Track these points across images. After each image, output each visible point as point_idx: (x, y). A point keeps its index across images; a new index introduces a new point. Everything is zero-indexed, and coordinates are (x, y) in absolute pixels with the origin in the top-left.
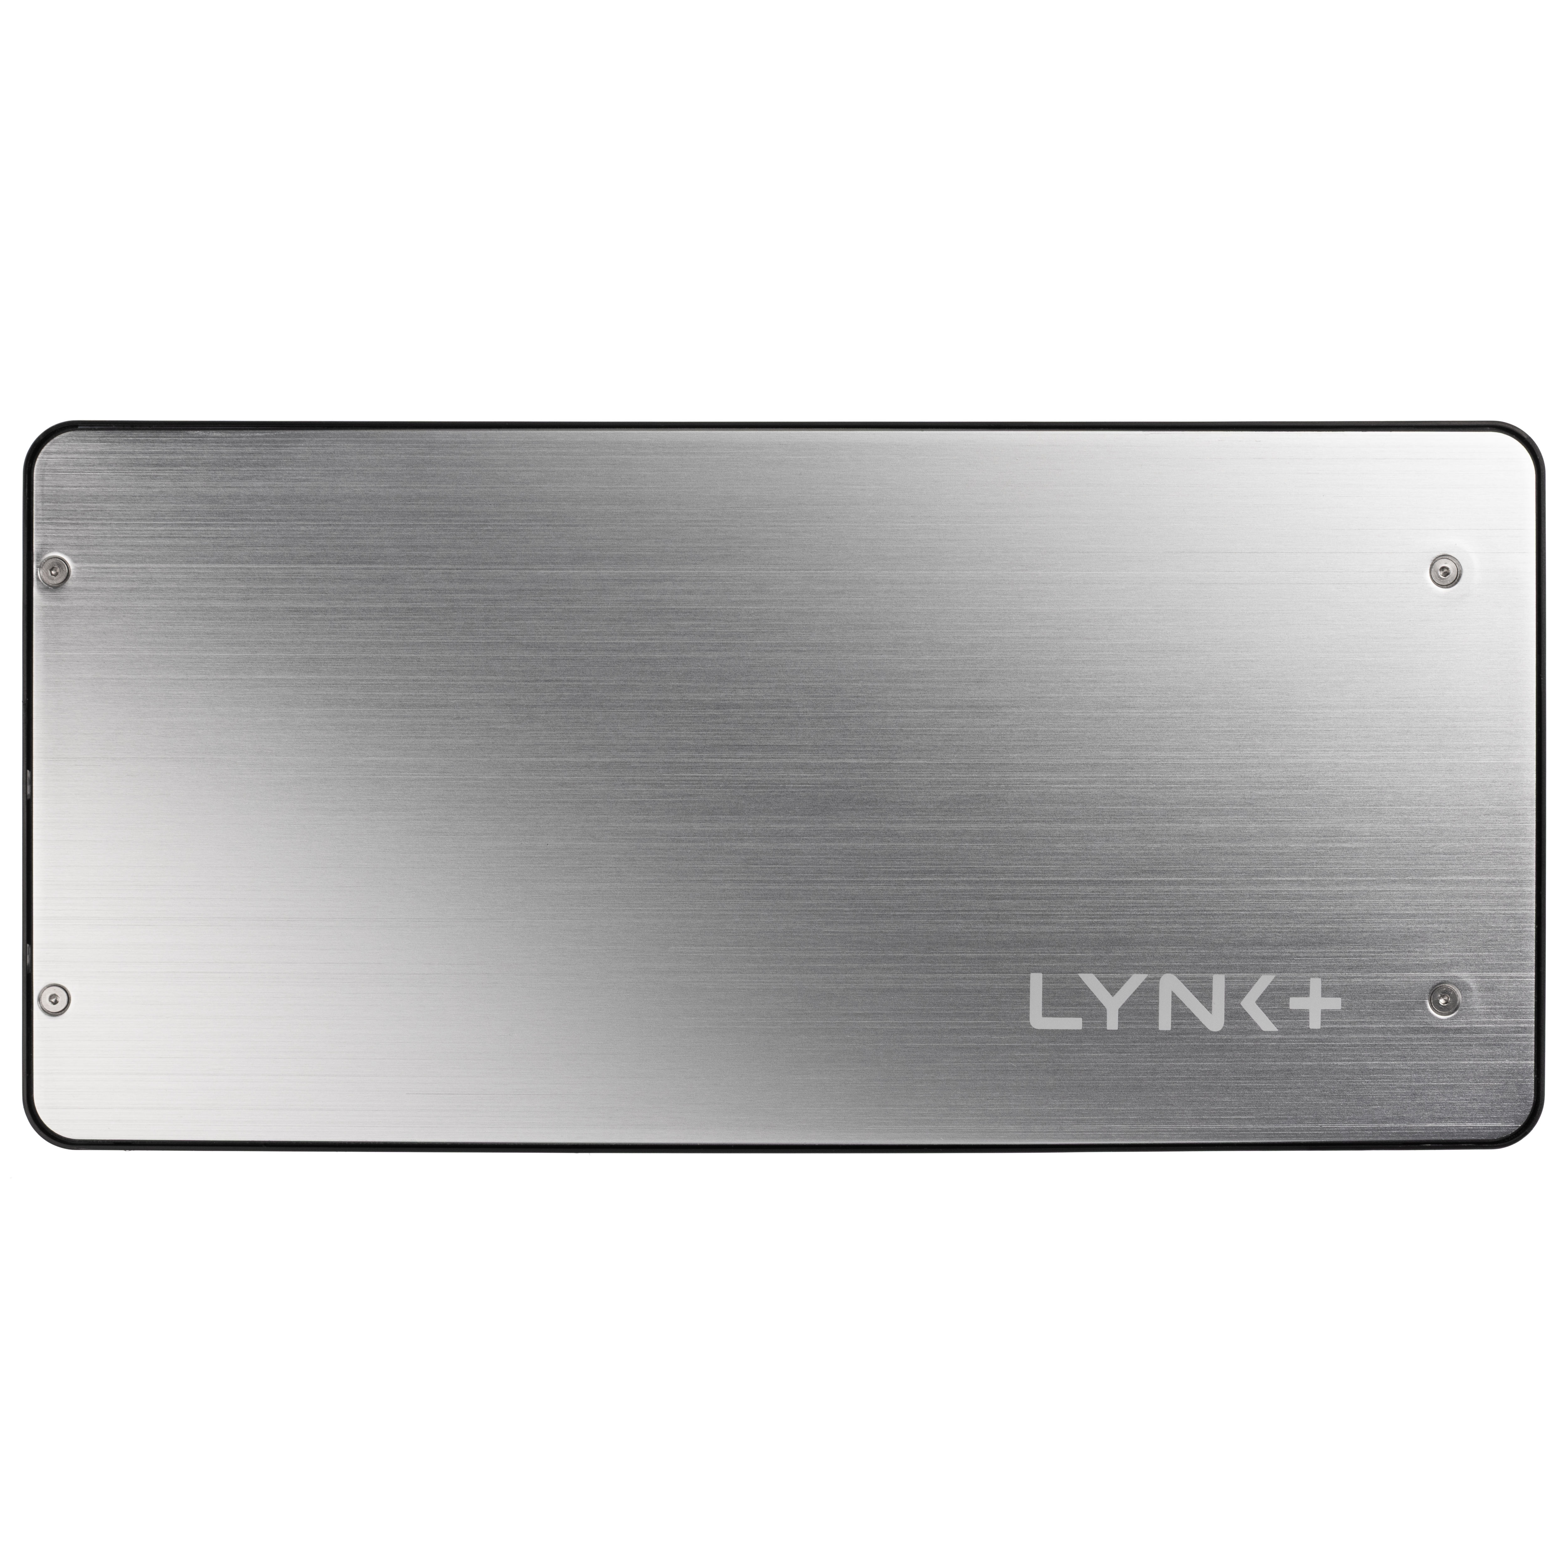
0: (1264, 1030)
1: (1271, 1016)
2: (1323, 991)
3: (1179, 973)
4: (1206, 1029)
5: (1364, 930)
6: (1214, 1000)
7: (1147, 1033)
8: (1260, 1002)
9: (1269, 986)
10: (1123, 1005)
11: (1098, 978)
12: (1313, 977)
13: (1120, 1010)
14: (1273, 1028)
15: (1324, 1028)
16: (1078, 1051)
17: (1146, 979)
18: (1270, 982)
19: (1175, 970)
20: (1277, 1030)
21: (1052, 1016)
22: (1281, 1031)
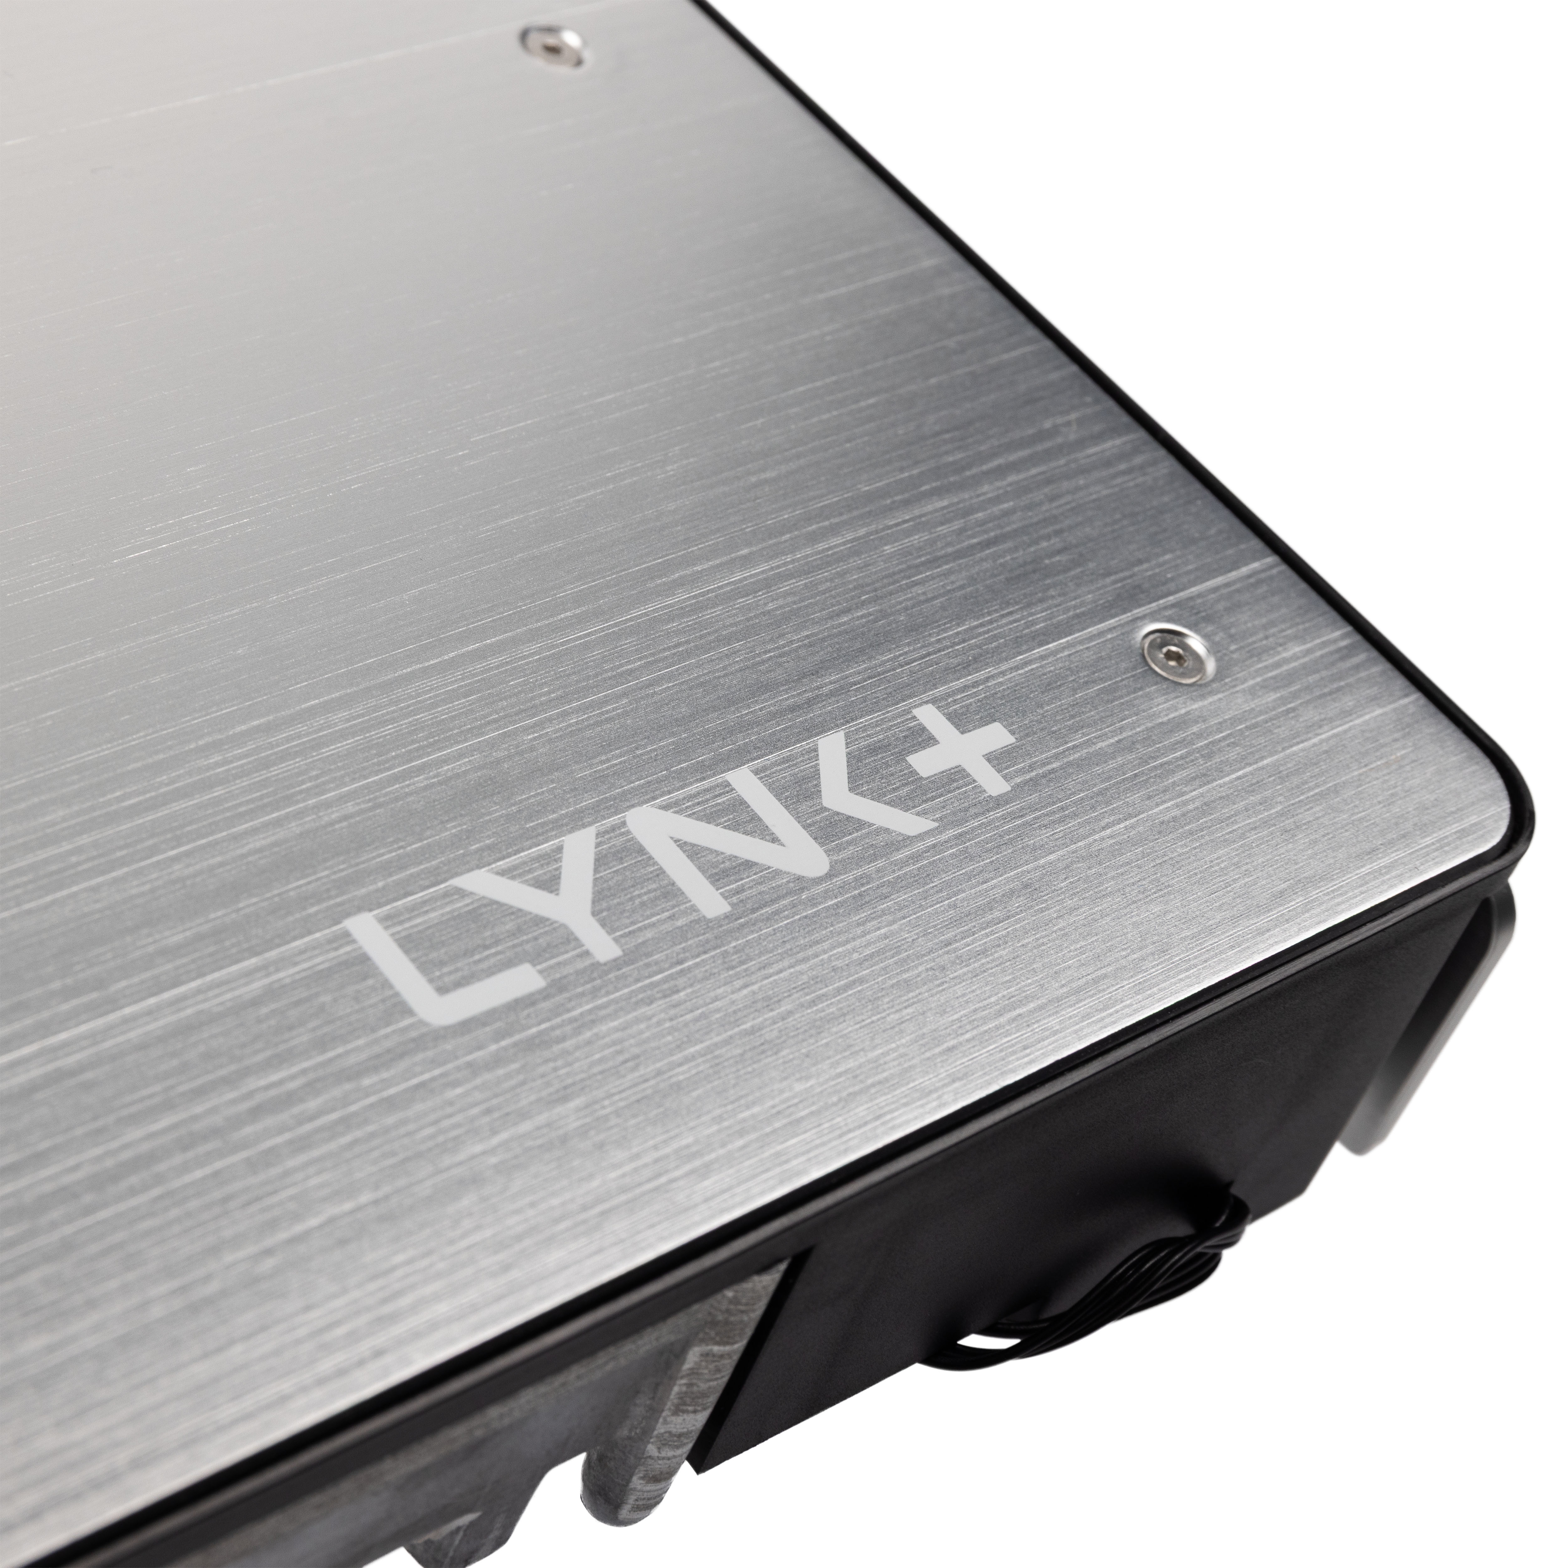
0: (912, 835)
1: (903, 804)
2: (957, 726)
3: (654, 798)
4: (799, 878)
5: (929, 596)
6: (768, 820)
7: (689, 935)
8: (855, 784)
9: (848, 754)
10: (594, 902)
11: (498, 873)
12: (916, 707)
13: (594, 914)
14: (925, 824)
15: (1018, 785)
16: (577, 1032)
17: (598, 835)
18: (844, 746)
19: (645, 795)
20: (936, 824)
21: (459, 984)
22: (944, 824)
